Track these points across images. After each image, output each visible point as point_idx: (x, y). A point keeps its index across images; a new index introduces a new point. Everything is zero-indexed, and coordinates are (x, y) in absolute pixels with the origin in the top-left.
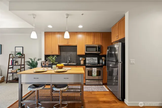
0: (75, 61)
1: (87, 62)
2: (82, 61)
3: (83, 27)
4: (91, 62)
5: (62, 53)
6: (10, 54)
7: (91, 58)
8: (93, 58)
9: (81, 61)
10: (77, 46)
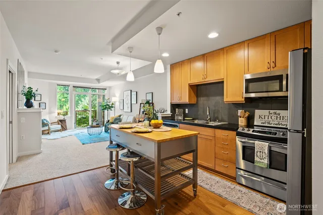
0: (226, 118)
1: (255, 124)
2: (242, 119)
3: (219, 35)
4: (269, 124)
5: (199, 99)
6: (141, 104)
7: (272, 111)
8: (278, 112)
9: (240, 119)
10: (223, 82)
